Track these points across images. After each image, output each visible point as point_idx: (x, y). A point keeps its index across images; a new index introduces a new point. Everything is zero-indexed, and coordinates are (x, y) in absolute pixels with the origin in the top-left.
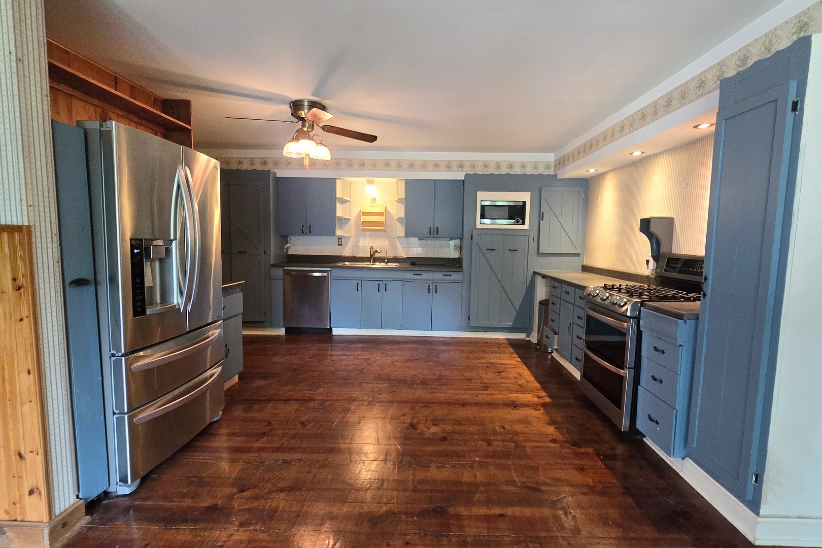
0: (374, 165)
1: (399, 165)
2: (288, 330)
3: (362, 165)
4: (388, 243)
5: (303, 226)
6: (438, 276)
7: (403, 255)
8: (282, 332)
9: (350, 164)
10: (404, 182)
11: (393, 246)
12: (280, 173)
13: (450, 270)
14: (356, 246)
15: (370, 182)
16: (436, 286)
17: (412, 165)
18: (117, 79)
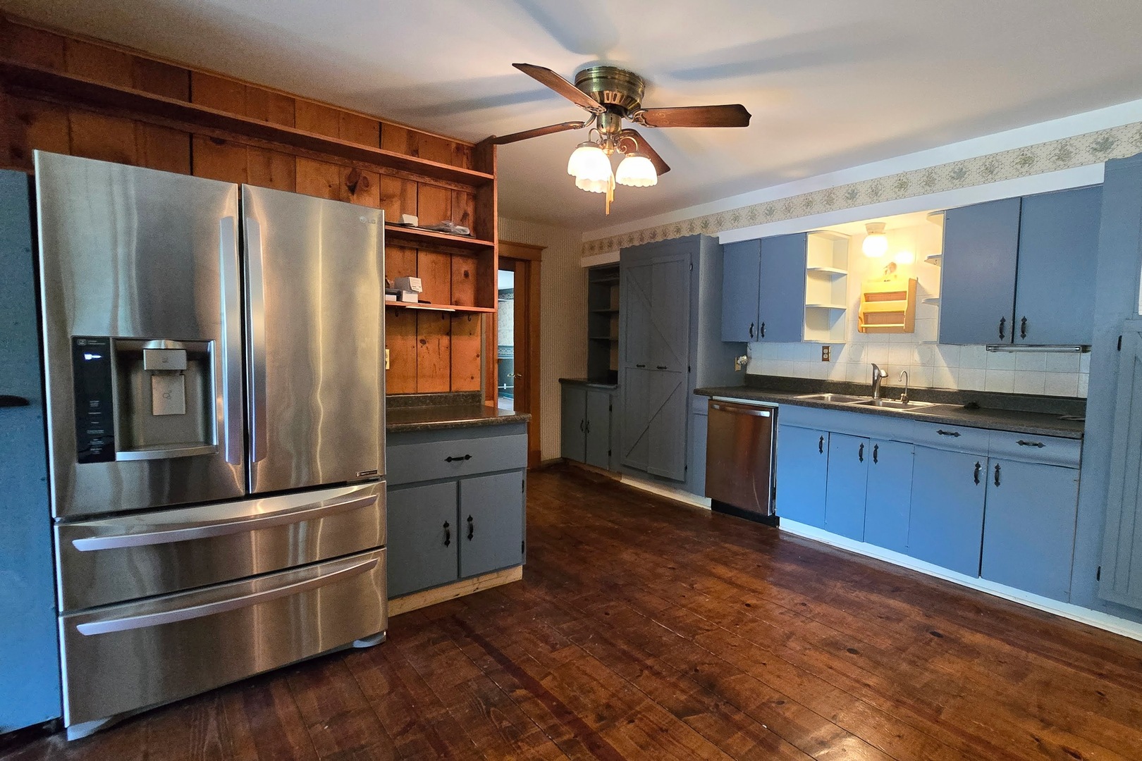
0: (875, 192)
1: (929, 180)
2: (714, 503)
3: (852, 195)
4: (917, 357)
5: (752, 325)
6: (1006, 443)
7: (950, 383)
8: (705, 504)
9: (829, 199)
10: (941, 217)
11: (928, 363)
12: (725, 238)
13: (1039, 431)
14: (854, 362)
15: (872, 230)
16: (997, 468)
17: (959, 174)
18: (383, 125)
